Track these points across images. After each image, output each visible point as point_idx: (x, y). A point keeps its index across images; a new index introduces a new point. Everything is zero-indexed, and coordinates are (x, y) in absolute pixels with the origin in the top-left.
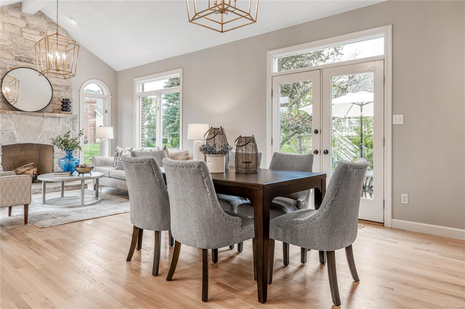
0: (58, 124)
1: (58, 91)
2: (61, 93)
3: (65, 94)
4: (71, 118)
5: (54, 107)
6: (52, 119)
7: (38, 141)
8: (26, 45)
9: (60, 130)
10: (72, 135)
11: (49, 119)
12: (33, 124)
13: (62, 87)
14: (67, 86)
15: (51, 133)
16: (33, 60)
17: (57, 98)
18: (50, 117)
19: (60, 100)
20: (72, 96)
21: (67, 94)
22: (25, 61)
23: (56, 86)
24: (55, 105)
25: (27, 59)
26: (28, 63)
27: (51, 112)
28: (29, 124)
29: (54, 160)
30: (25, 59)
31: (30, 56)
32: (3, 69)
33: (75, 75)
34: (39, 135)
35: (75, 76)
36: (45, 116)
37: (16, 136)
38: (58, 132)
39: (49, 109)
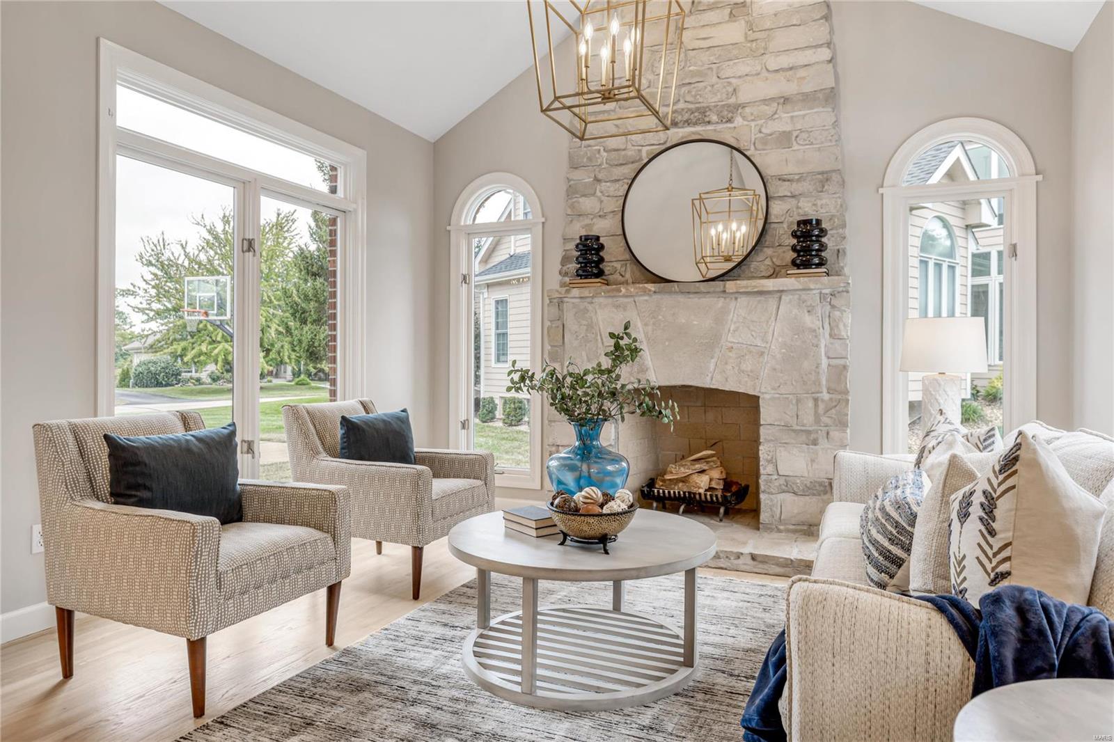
0: (773, 319)
1: (791, 200)
2: (801, 204)
3: (816, 204)
4: (824, 291)
6: (754, 300)
7: (708, 379)
8: (691, 68)
9: (780, 340)
10: (829, 358)
11: (743, 300)
12: (695, 323)
13: (804, 180)
14: (822, 173)
15: (751, 352)
16: (710, 110)
18: (749, 293)
20: (842, 206)
21: (824, 201)
22: (688, 123)
23: (784, 181)
24: (780, 250)
25: (693, 113)
26: (695, 124)
27: (767, 277)
28: (683, 321)
29: (761, 448)
30: (686, 116)
31: (701, 100)
32: (633, 163)
34: (712, 358)
36: (730, 293)
37: (646, 362)
38: (773, 347)
39: (763, 268)
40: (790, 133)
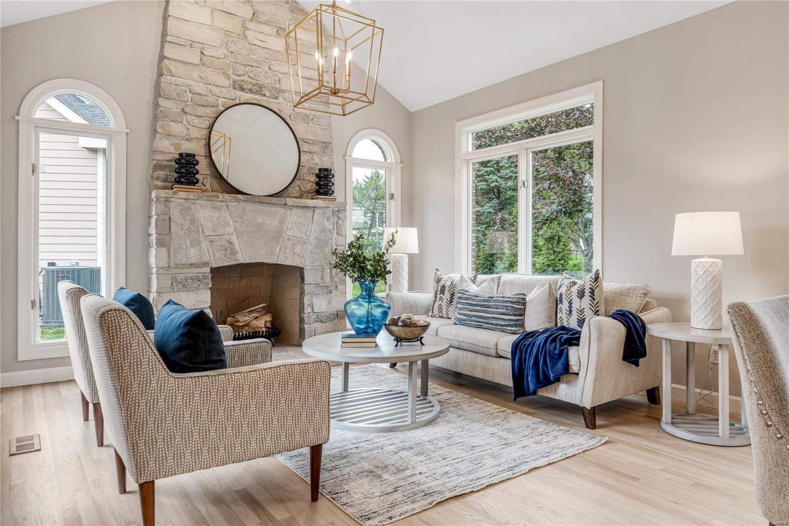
0: (311, 223)
1: (309, 154)
2: (314, 158)
3: (321, 160)
4: (335, 209)
5: (301, 188)
6: (300, 211)
7: (276, 258)
8: (253, 56)
9: (314, 235)
10: (337, 245)
11: (295, 210)
12: (267, 222)
13: (316, 144)
14: (324, 143)
15: (299, 242)
16: (265, 87)
17: (306, 168)
18: (297, 207)
19: (313, 171)
20: (333, 163)
21: (325, 158)
22: (251, 91)
23: (305, 142)
24: (304, 182)
25: (253, 86)
26: (256, 93)
27: (297, 198)
28: (260, 221)
29: (305, 298)
30: (250, 87)
31: (259, 79)
32: (212, 107)
33: (373, 101)
34: (278, 245)
35: (373, 103)
36: (289, 206)
37: (236, 247)
38: (311, 239)
39: (294, 191)
40: (309, 115)
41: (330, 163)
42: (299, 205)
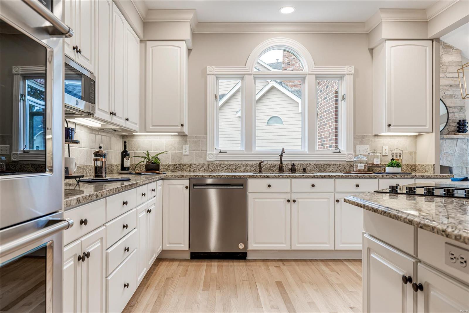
0: (456, 146)
1: (452, 113)
2: (455, 115)
3: (459, 115)
5: (449, 129)
6: (450, 141)
9: (458, 152)
11: (447, 141)
13: (456, 108)
14: (460, 107)
15: (450, 155)
17: (451, 120)
18: (449, 139)
19: (455, 121)
20: (466, 116)
21: (461, 114)
23: (451, 108)
24: (450, 127)
27: (446, 134)
36: (445, 139)
38: (456, 153)
39: (445, 131)
40: (452, 95)
41: (464, 116)
42: (450, 138)
